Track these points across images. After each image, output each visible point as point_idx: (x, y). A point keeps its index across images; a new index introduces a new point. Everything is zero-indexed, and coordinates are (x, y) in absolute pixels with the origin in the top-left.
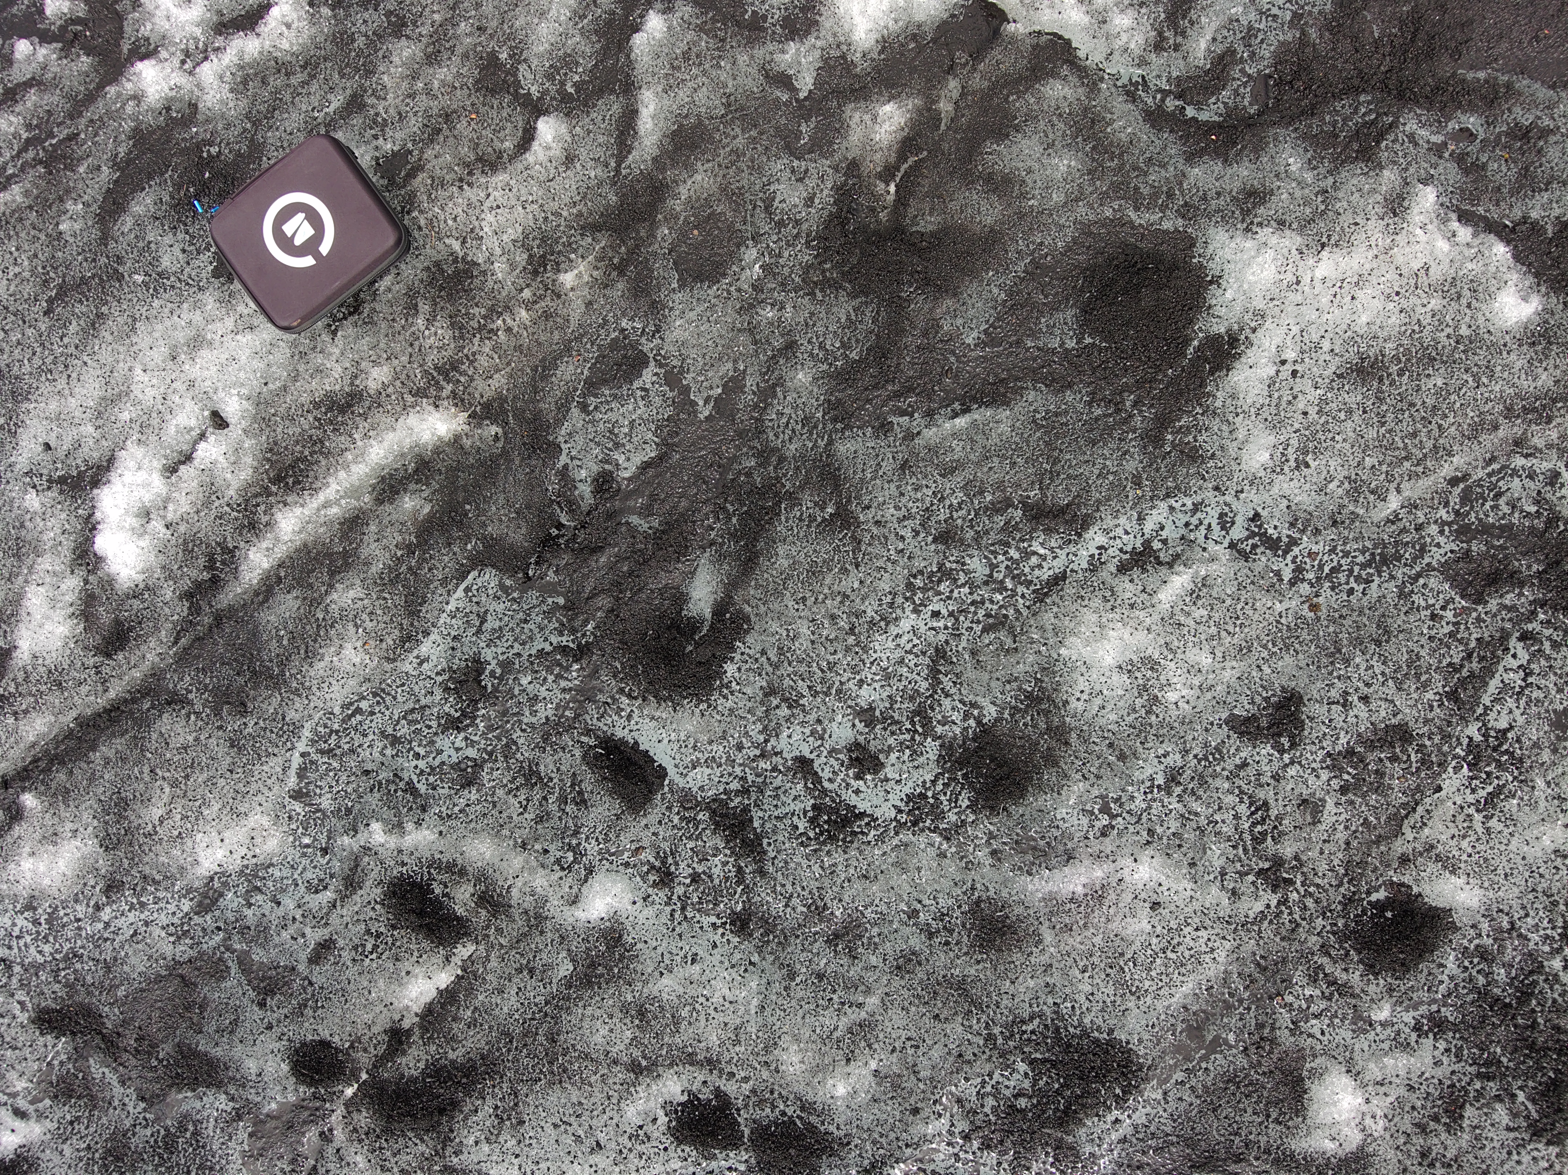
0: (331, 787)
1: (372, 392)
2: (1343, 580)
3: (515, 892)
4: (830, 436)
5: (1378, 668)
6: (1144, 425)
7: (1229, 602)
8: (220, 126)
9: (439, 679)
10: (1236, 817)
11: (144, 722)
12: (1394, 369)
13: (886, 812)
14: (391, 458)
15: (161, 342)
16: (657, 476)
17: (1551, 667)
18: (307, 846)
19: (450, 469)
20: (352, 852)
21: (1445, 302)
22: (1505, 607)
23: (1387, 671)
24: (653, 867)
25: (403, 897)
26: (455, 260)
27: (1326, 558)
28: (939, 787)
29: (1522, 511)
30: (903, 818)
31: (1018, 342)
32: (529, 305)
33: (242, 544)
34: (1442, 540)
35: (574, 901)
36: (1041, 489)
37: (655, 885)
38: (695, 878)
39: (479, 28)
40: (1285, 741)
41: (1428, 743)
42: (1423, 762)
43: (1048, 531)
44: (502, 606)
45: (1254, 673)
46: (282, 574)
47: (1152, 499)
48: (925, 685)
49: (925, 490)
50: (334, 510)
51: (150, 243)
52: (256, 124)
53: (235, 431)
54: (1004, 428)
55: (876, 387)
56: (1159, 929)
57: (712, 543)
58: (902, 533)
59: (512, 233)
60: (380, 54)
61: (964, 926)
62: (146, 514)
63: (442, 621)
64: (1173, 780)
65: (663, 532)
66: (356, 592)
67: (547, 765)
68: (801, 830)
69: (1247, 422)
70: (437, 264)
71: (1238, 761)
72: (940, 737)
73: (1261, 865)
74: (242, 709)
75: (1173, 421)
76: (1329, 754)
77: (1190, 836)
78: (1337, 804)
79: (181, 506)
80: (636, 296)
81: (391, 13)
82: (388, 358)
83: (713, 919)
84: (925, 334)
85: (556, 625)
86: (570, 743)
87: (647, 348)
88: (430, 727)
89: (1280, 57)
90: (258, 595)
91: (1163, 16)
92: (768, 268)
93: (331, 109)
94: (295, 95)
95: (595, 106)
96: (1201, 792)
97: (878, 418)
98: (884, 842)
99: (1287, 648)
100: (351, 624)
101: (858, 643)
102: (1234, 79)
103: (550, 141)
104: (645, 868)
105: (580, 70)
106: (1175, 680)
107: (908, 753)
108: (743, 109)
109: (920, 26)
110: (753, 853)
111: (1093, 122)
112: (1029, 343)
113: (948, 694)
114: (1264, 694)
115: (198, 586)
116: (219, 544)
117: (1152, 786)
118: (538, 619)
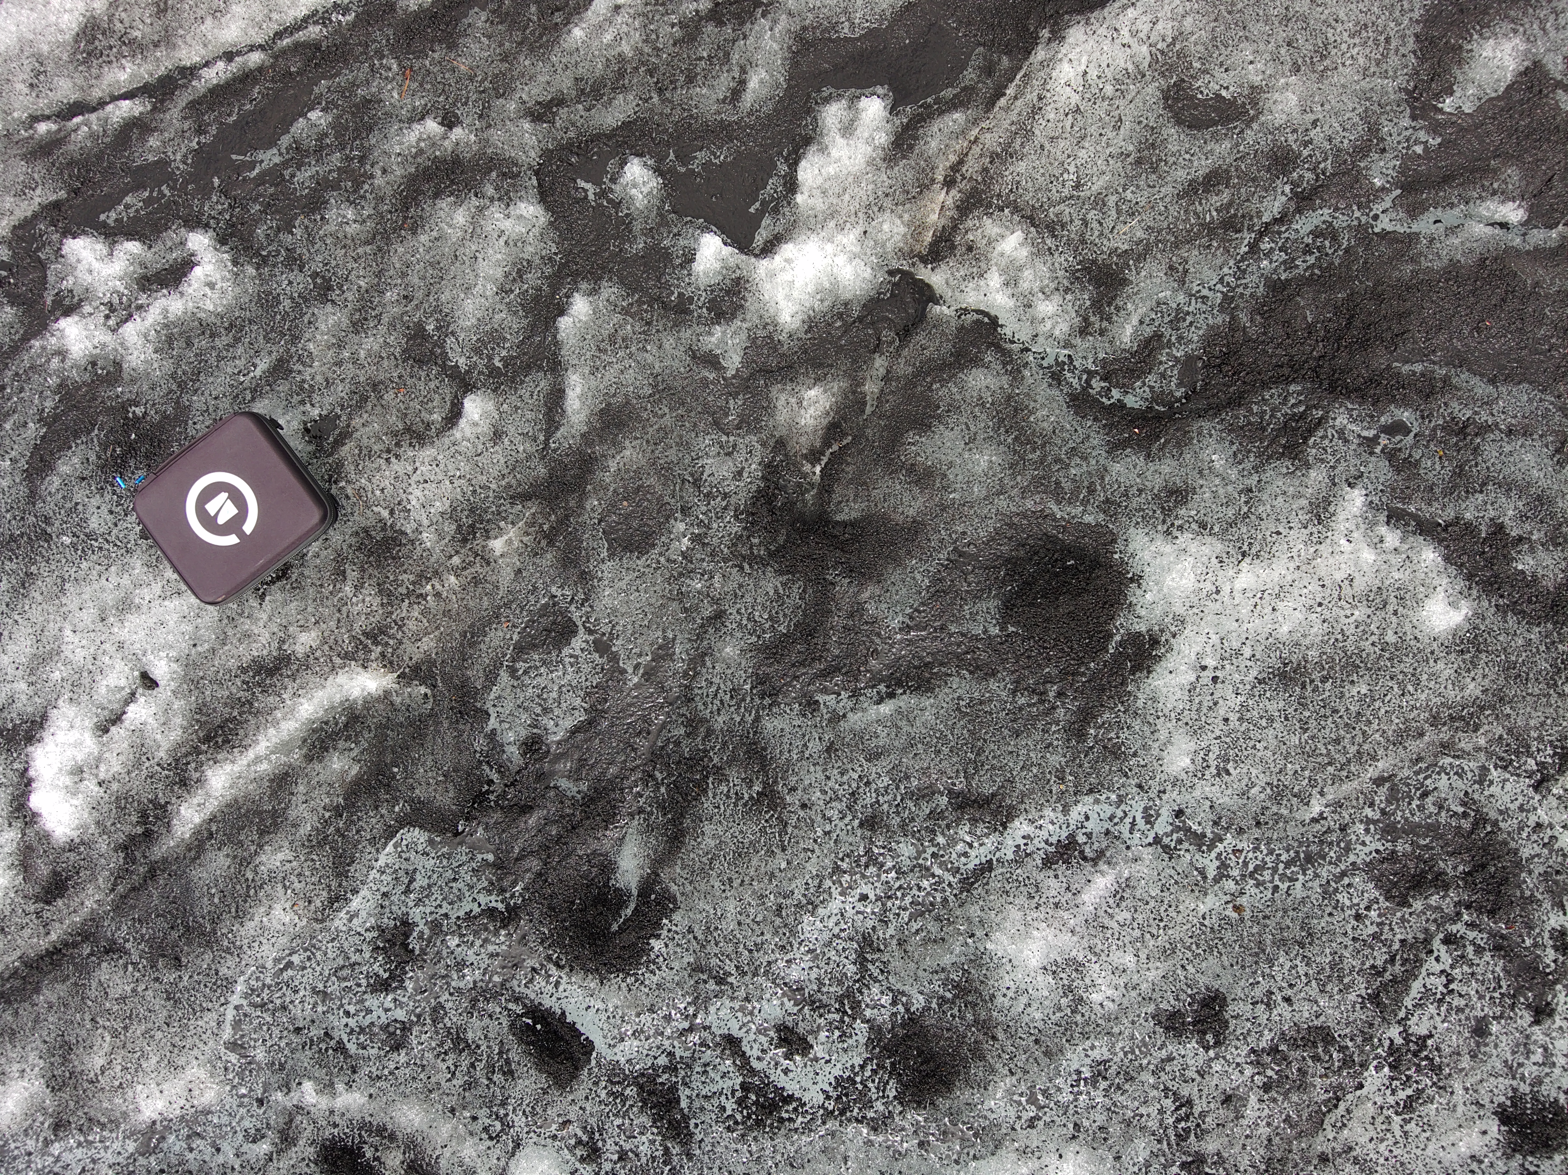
0: (264, 1041)
1: (300, 656)
2: (1267, 877)
3: (443, 1162)
4: (757, 712)
5: (1302, 969)
6: (1068, 717)
7: (1152, 903)
8: (145, 387)
9: (369, 936)
10: (1161, 1112)
11: (84, 969)
12: (1316, 676)
13: (814, 1097)
14: (321, 712)
15: (91, 604)
16: (586, 741)
17: (1473, 974)
18: (244, 1096)
19: (380, 726)
20: (285, 1108)
21: (1369, 611)
22: (1429, 907)
23: (1311, 972)
24: (580, 1142)
25: (334, 1164)
26: (384, 529)
27: (1250, 855)
28: (868, 1073)
29: (1448, 810)
30: (831, 1105)
31: (943, 628)
32: (457, 571)
33: (174, 800)
34: (1368, 839)
36: (965, 777)
37: (582, 1160)
38: (623, 1156)
39: (405, 297)
40: (1210, 1037)
41: (1350, 1044)
42: (1345, 1062)
43: (974, 821)
44: (432, 862)
45: (1179, 972)
46: (214, 829)
47: (1076, 794)
48: (852, 968)
49: (851, 773)
50: (264, 767)
51: (77, 504)
52: (182, 386)
53: (164, 692)
54: (928, 716)
55: (802, 664)
57: (641, 811)
58: (829, 813)
59: (439, 506)
60: (306, 319)
62: (78, 772)
63: (371, 877)
64: (1099, 1074)
65: (592, 800)
66: (286, 854)
67: (474, 1031)
68: (729, 1112)
69: (1169, 725)
70: (366, 530)
71: (1164, 1054)
72: (868, 1021)
73: (1184, 1158)
74: (177, 962)
75: (1095, 717)
76: (1253, 1051)
77: (1115, 1129)
78: (1261, 1101)
79: (113, 766)
80: (565, 566)
81: (318, 274)
82: (317, 622)
84: (851, 616)
85: (486, 884)
86: (498, 1010)
87: (576, 615)
88: (359, 985)
89: (1208, 341)
90: (190, 850)
91: (1088, 303)
92: (696, 539)
93: (258, 372)
94: (220, 358)
95: (522, 382)
96: (1127, 1087)
97: (804, 696)
98: (811, 1130)
99: (1211, 949)
100: (280, 885)
101: (786, 925)
102: (1161, 363)
103: (476, 417)
104: (573, 1142)
105: (507, 345)
106: (1100, 981)
107: (837, 1033)
108: (670, 389)
109: (846, 304)
110: (679, 1135)
111: (1016, 410)
112: (953, 629)
113: (876, 980)
114: (1189, 992)
115: (132, 838)
116: (150, 801)
117: (1078, 1081)
118: (468, 878)
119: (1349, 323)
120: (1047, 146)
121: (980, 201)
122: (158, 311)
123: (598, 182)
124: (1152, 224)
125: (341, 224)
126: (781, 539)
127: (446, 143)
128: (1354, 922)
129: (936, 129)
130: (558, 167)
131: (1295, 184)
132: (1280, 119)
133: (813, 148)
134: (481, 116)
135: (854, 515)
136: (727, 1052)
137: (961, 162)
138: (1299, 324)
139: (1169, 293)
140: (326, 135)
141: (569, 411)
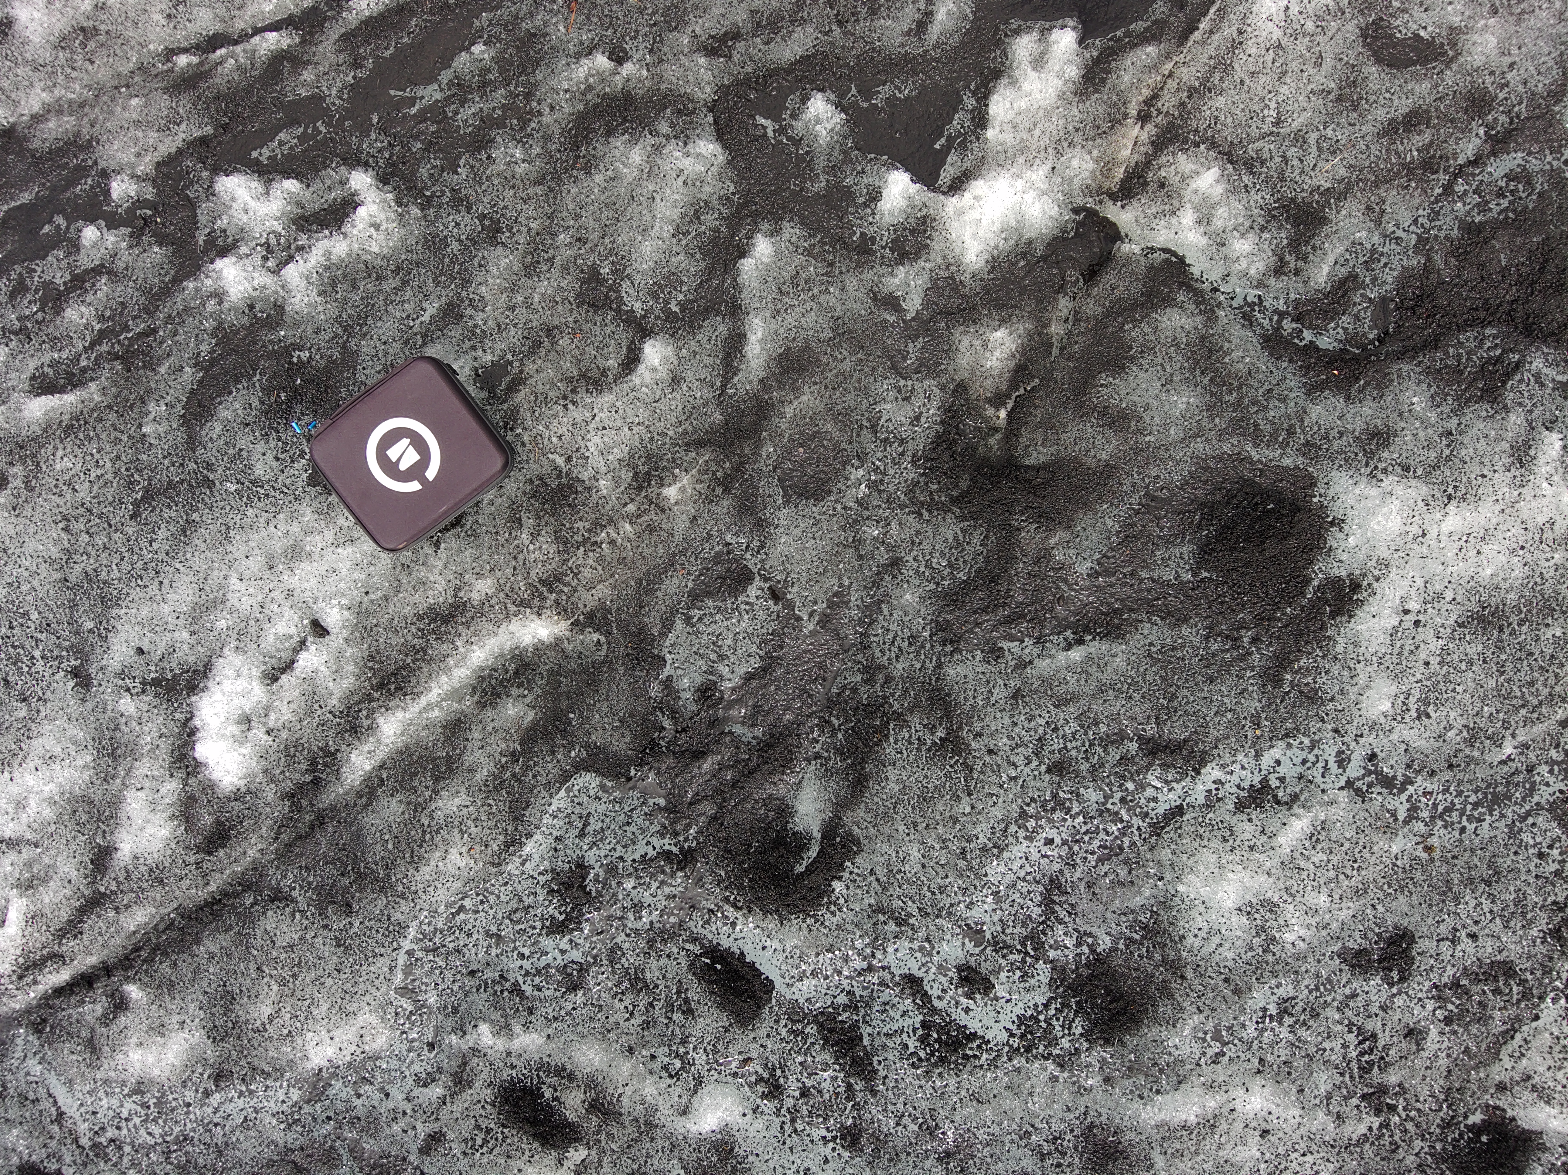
0: (437, 984)
1: (475, 603)
2: (1456, 818)
3: (625, 1100)
4: (939, 658)
5: (1487, 905)
6: (1263, 663)
7: (1347, 845)
8: (310, 331)
9: (543, 879)
10: (1345, 1046)
11: (248, 918)
12: (1513, 619)
13: (997, 1034)
14: (491, 660)
15: (257, 551)
16: (761, 687)
18: (414, 1040)
19: (551, 672)
20: (459, 1051)
23: (1495, 909)
24: (761, 1079)
25: (516, 1105)
26: (559, 477)
27: (1440, 797)
28: (1052, 1012)
30: (1015, 1042)
32: (632, 519)
33: (344, 747)
34: (1552, 780)
35: (685, 1112)
36: (1156, 723)
37: (764, 1096)
38: (805, 1093)
39: (579, 240)
40: (1395, 975)
41: (1530, 977)
42: (1524, 995)
43: (1165, 766)
44: (605, 806)
45: (1368, 911)
46: (385, 776)
47: (1271, 739)
48: (1037, 911)
49: (1038, 719)
50: (436, 714)
51: (241, 450)
52: (348, 330)
53: (336, 640)
54: (1119, 662)
55: (985, 610)
56: (1268, 1156)
57: (817, 756)
58: (1014, 759)
59: (618, 453)
60: (476, 262)
61: (1076, 1149)
62: (246, 720)
63: (544, 822)
64: (1286, 1011)
65: (769, 746)
66: (461, 799)
67: (652, 971)
68: (912, 1050)
69: (1369, 669)
70: (541, 478)
71: (1347, 991)
72: (1051, 962)
73: (1366, 1090)
74: (348, 909)
75: (1293, 662)
76: (1435, 985)
77: (1299, 1063)
78: (1442, 1033)
79: (282, 714)
80: (741, 515)
81: (485, 216)
82: (492, 570)
83: (823, 1132)
84: (1037, 561)
85: (658, 828)
86: (675, 950)
87: (752, 562)
88: (534, 928)
89: (1402, 283)
90: (361, 797)
91: (1285, 242)
92: (873, 486)
93: (426, 317)
94: (388, 302)
95: (700, 327)
96: (1311, 1023)
97: (987, 642)
98: (996, 1067)
99: (1402, 888)
100: (456, 830)
101: (971, 868)
102: (1355, 304)
103: (656, 362)
104: (753, 1079)
105: (685, 288)
106: (1293, 921)
107: (1018, 973)
108: (850, 332)
109: (1030, 243)
110: (863, 1071)
111: (1211, 351)
112: (1144, 574)
113: (1061, 921)
114: (1377, 930)
115: (300, 786)
116: (321, 749)
117: (1264, 1017)
118: (640, 821)
119: (1542, 268)
120: (1247, 81)
121: (1177, 136)
122: (320, 253)
123: (777, 119)
124: (1353, 162)
125: (508, 164)
126: (964, 485)
127: (618, 77)
128: (1536, 860)
129: (1129, 63)
130: (735, 103)
131: (1489, 127)
132: (1478, 60)
133: (1004, 81)
134: (651, 51)
135: (1043, 459)
136: (907, 991)
137: (1155, 97)
138: (1494, 268)
139: (1364, 234)
140: (489, 70)
141: (750, 355)
